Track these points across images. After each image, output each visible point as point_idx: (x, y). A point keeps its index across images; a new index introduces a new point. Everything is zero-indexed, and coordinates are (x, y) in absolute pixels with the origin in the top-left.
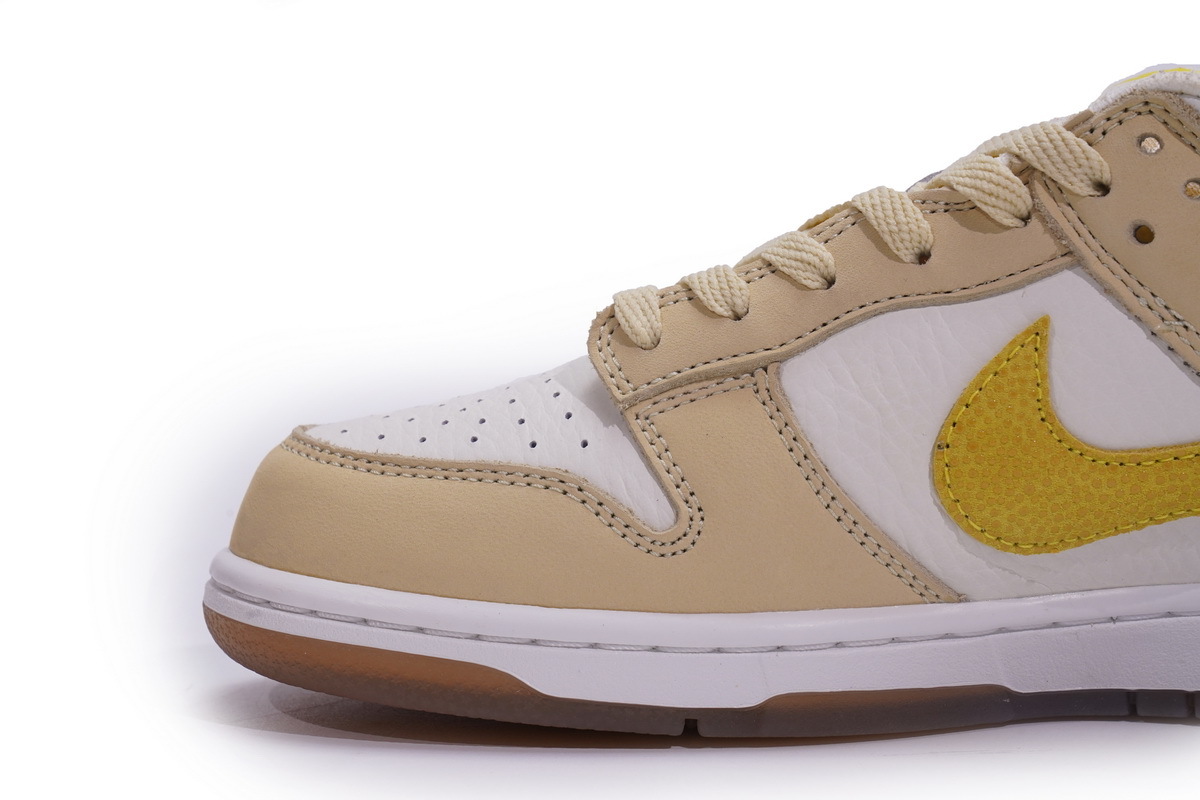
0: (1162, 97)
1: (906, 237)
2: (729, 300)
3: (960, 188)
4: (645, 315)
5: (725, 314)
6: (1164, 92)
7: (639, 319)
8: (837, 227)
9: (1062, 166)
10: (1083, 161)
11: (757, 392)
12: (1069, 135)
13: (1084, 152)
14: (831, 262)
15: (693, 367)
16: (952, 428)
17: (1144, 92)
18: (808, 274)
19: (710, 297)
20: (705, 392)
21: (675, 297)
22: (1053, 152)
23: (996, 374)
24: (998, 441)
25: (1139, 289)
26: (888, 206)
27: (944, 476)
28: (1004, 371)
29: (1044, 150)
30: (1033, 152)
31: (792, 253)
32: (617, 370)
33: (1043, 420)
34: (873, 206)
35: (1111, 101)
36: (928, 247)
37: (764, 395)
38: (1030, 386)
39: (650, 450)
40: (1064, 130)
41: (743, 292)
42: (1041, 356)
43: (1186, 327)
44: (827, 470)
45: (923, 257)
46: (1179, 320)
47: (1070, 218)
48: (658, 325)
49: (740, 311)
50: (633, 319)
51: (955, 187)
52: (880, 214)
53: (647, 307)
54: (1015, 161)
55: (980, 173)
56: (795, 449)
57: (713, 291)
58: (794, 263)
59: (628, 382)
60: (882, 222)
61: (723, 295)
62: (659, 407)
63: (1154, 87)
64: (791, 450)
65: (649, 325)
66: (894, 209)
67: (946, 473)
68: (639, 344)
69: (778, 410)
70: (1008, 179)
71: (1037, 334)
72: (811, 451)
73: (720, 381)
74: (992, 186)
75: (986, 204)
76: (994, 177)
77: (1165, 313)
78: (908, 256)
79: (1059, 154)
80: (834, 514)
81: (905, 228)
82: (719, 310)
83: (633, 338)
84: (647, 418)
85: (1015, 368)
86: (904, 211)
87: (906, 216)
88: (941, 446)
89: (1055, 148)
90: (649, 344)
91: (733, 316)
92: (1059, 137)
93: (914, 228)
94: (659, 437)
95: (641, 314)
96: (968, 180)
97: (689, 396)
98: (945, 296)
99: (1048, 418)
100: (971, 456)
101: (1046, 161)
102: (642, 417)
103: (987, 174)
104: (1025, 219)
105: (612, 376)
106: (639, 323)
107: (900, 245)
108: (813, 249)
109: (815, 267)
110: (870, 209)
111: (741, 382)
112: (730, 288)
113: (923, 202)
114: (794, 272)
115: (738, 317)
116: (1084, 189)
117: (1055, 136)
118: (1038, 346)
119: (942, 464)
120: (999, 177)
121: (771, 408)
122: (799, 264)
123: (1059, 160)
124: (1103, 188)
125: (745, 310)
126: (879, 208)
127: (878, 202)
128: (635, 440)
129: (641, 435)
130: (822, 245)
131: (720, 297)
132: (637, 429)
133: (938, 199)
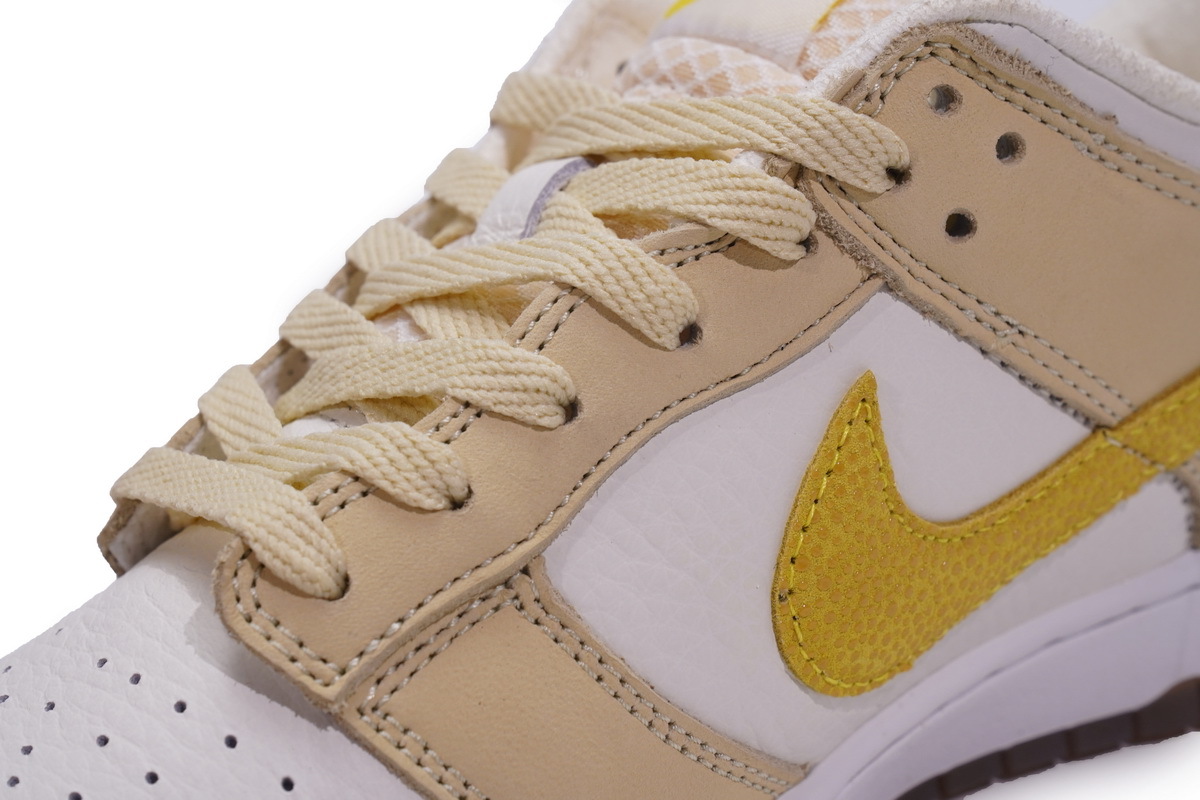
0: (950, 32)
1: (668, 314)
2: (438, 483)
3: (716, 222)
4: (310, 543)
5: (440, 506)
6: (948, 24)
7: (303, 555)
8: (548, 320)
9: (848, 159)
10: (877, 147)
11: (522, 608)
12: (845, 112)
13: (873, 132)
14: (567, 379)
15: (420, 605)
16: (792, 567)
17: (924, 29)
18: (542, 408)
19: (405, 485)
20: (447, 636)
21: (337, 498)
22: (832, 142)
23: (829, 473)
24: (853, 564)
25: (962, 300)
26: (622, 273)
27: (795, 634)
28: (840, 467)
29: (818, 141)
30: (802, 146)
31: (505, 380)
32: (296, 647)
33: (892, 512)
34: (597, 276)
35: (879, 49)
36: (694, 318)
37: (535, 610)
38: (874, 474)
39: (401, 758)
40: (834, 106)
41: (454, 463)
42: (876, 429)
43: (1021, 332)
44: (652, 688)
45: (690, 334)
46: (1012, 326)
47: (868, 229)
48: (336, 552)
49: (459, 494)
50: (295, 556)
51: (709, 221)
52: (616, 288)
53: (306, 531)
54: (777, 162)
55: (743, 194)
56: (606, 675)
57: (407, 475)
58: (514, 397)
59: (325, 661)
60: (624, 300)
61: (424, 478)
62: (387, 685)
63: (933, 20)
64: (599, 679)
65: (322, 558)
66: (634, 277)
67: (798, 630)
68: (320, 594)
69: (563, 627)
70: (787, 196)
71: (864, 400)
72: (629, 671)
73: (461, 610)
74: (769, 212)
75: (766, 238)
76: (766, 196)
77: (998, 323)
78: (671, 340)
79: (842, 143)
80: (676, 746)
81: (663, 302)
82: (429, 503)
83: (308, 588)
84: (374, 709)
85: (853, 457)
86: (649, 275)
87: (656, 283)
88: (780, 596)
89: (834, 135)
90: (335, 590)
91: (450, 506)
92: (834, 119)
93: (676, 299)
94: (406, 731)
95: (301, 542)
96: (724, 208)
97: (426, 651)
98: (734, 381)
99: (898, 507)
100: (824, 595)
101: (824, 157)
102: (368, 710)
103: (755, 195)
104: (807, 243)
105: (293, 660)
106: (306, 561)
107: (660, 328)
108: (532, 366)
109: (547, 393)
110: (597, 283)
111: (493, 602)
112: (433, 462)
113: (662, 253)
114: (520, 411)
115: (456, 505)
116: (879, 184)
117: (827, 118)
118: (870, 416)
119: (789, 618)
120: (776, 196)
121: (551, 625)
122: (524, 396)
123: (844, 151)
124: (898, 175)
125: (466, 490)
126: (609, 279)
127: (603, 270)
128: (372, 750)
129: (380, 741)
130: (535, 355)
131: (421, 483)
132: (369, 734)
133: (684, 244)
